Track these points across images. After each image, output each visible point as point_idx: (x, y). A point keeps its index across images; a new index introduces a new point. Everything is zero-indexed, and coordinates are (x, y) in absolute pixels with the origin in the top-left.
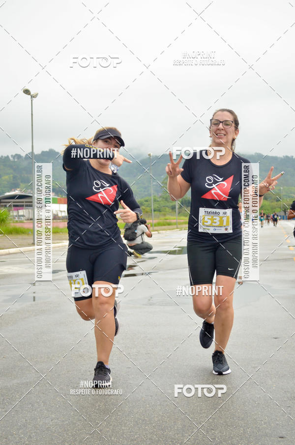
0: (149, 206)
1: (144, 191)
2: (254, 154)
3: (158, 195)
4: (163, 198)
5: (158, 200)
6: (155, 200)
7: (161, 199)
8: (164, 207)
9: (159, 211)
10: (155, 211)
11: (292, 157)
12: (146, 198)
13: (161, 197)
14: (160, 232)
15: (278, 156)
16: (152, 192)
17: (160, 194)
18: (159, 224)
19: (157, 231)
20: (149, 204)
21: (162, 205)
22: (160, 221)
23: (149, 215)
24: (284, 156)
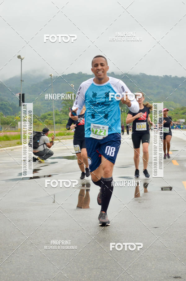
0: (51, 119)
1: (47, 107)
2: (139, 74)
3: (59, 109)
4: (64, 112)
5: (60, 114)
6: (56, 114)
7: (62, 113)
8: (64, 119)
9: (60, 123)
10: (56, 123)
11: (171, 76)
12: (49, 113)
13: (61, 111)
14: (60, 141)
15: (159, 76)
16: (54, 107)
17: (61, 109)
18: (60, 135)
19: (58, 140)
20: (52, 118)
21: (62, 118)
22: (61, 131)
23: (52, 127)
24: (164, 76)
